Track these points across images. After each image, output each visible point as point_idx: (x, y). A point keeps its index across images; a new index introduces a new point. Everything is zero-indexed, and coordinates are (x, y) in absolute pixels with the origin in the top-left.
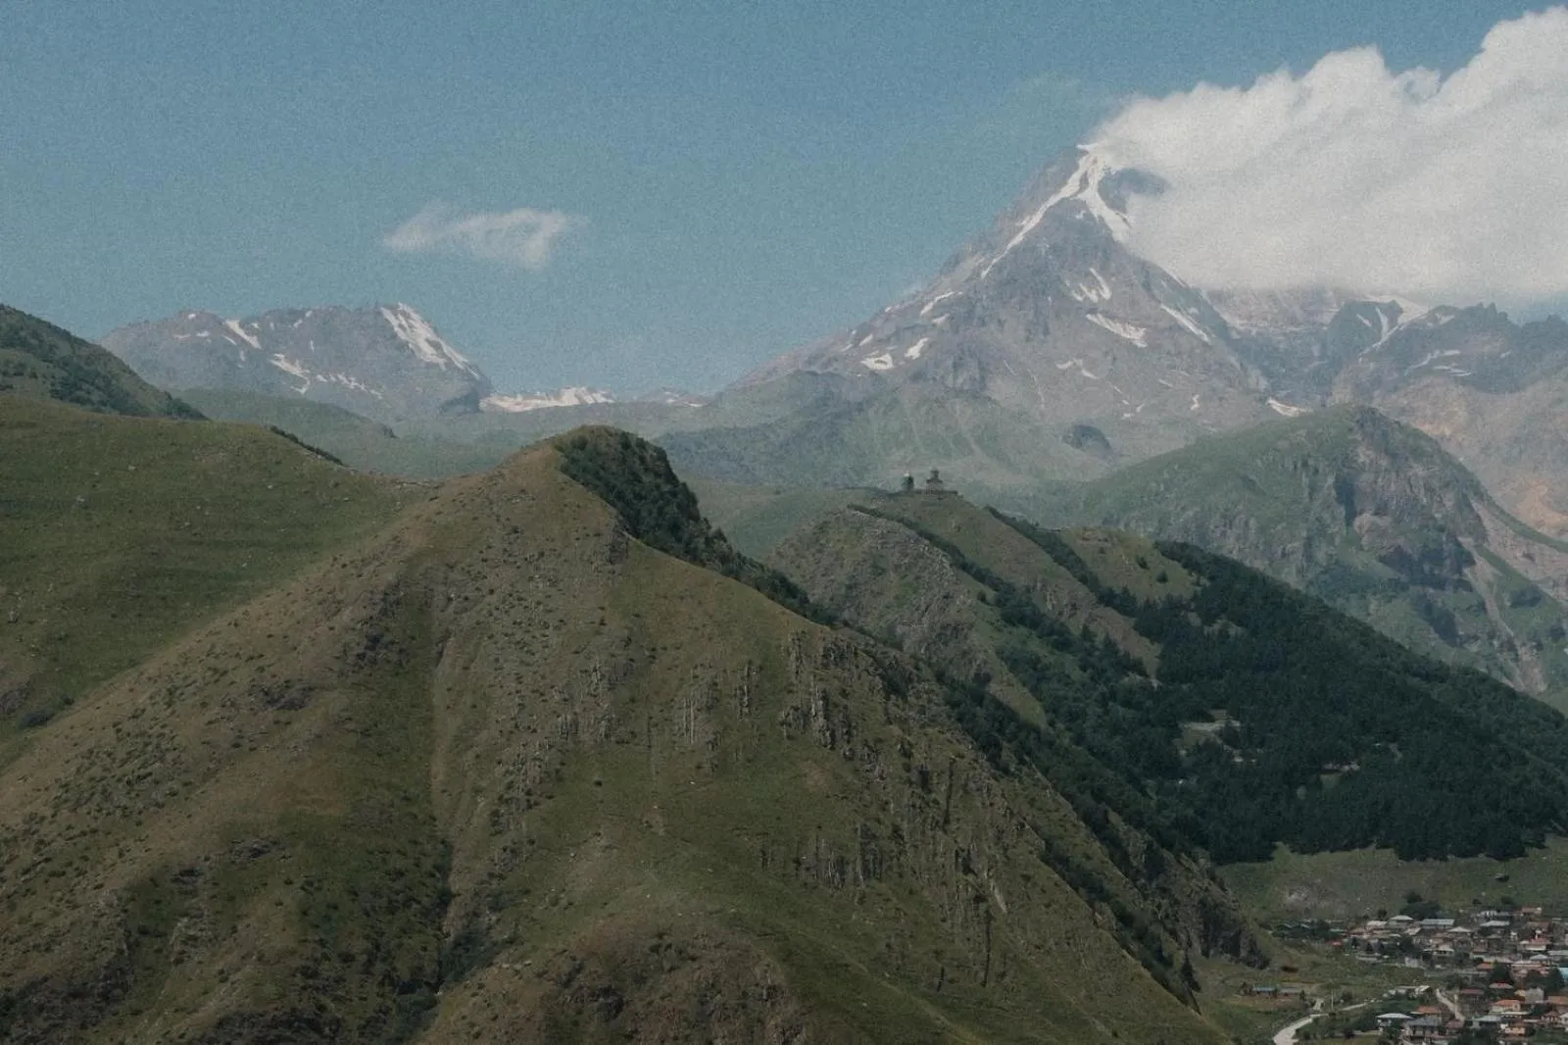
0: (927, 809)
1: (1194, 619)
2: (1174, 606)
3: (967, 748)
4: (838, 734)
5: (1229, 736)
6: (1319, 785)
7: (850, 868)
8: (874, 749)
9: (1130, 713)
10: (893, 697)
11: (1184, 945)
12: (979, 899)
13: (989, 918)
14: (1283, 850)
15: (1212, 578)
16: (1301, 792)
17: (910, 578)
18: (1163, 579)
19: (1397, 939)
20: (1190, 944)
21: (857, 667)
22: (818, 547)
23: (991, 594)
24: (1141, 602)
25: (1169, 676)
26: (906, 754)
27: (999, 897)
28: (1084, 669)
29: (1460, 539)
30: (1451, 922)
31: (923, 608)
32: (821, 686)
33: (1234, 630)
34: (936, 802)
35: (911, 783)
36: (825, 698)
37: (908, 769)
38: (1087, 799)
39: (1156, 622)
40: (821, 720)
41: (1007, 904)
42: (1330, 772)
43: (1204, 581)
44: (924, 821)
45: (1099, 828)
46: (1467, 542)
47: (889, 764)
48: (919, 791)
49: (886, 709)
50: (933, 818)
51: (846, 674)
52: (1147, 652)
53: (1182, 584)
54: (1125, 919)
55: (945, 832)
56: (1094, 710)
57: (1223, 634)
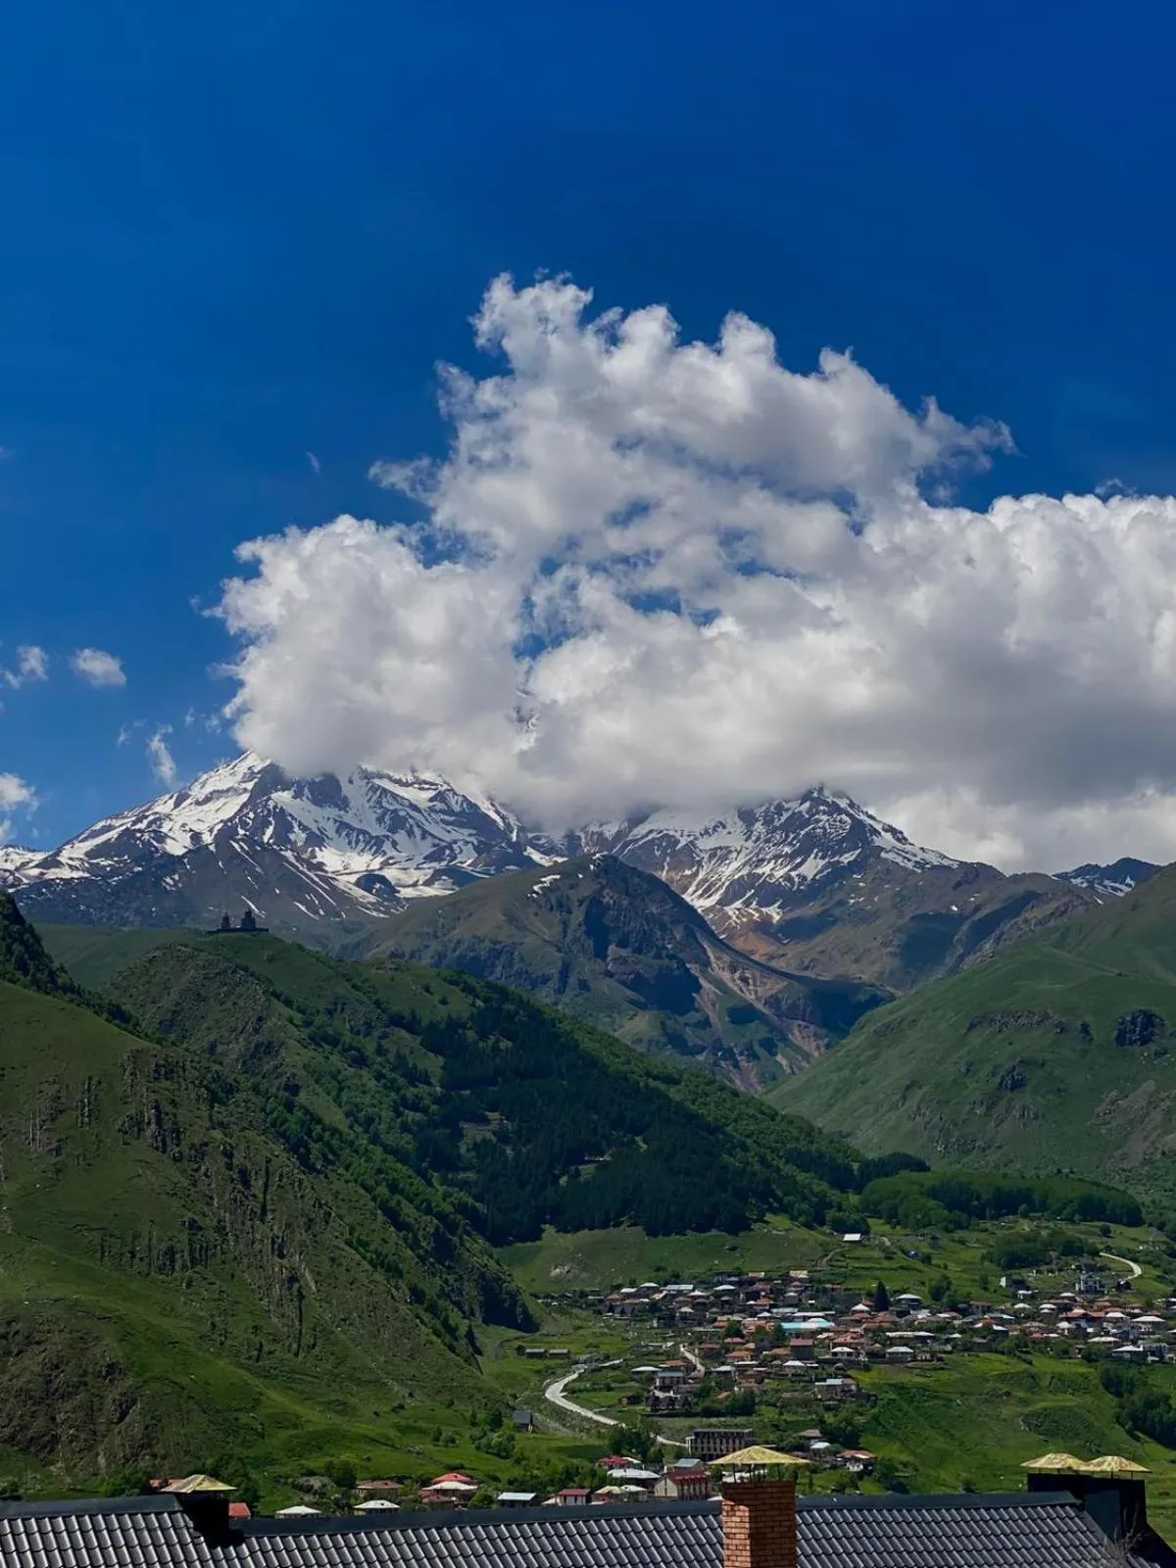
0: (246, 1203)
1: (471, 1035)
2: (454, 1025)
3: (278, 1148)
4: (168, 1140)
5: (503, 1137)
6: (578, 1174)
7: (178, 1256)
8: (200, 1151)
9: (418, 1116)
10: (216, 1105)
11: (468, 1313)
12: (293, 1279)
13: (301, 1297)
14: (549, 1230)
15: (485, 1001)
16: (563, 1180)
17: (229, 1004)
18: (444, 1002)
19: (646, 1303)
20: (472, 1313)
21: (185, 1080)
22: (148, 978)
23: (298, 1017)
24: (425, 1023)
25: (452, 1083)
26: (228, 1155)
27: (308, 1276)
28: (378, 1079)
29: (688, 966)
30: (691, 1287)
31: (240, 1029)
32: (153, 1097)
33: (505, 1044)
34: (254, 1196)
35: (233, 1180)
36: (157, 1108)
37: (229, 1167)
38: (382, 1190)
39: (441, 1038)
40: (153, 1126)
41: (316, 1282)
42: (589, 1162)
43: (479, 1003)
44: (245, 1213)
45: (393, 1216)
46: (694, 969)
47: (214, 1164)
48: (239, 1186)
49: (211, 1117)
50: (252, 1210)
51: (176, 1086)
52: (433, 1064)
53: (460, 1006)
54: (417, 1296)
55: (263, 1221)
56: (387, 1114)
57: (495, 1049)
